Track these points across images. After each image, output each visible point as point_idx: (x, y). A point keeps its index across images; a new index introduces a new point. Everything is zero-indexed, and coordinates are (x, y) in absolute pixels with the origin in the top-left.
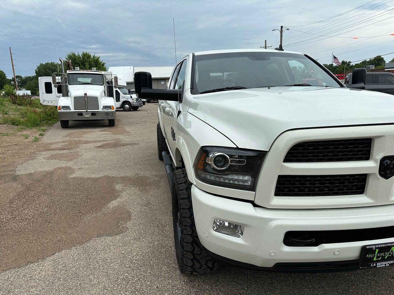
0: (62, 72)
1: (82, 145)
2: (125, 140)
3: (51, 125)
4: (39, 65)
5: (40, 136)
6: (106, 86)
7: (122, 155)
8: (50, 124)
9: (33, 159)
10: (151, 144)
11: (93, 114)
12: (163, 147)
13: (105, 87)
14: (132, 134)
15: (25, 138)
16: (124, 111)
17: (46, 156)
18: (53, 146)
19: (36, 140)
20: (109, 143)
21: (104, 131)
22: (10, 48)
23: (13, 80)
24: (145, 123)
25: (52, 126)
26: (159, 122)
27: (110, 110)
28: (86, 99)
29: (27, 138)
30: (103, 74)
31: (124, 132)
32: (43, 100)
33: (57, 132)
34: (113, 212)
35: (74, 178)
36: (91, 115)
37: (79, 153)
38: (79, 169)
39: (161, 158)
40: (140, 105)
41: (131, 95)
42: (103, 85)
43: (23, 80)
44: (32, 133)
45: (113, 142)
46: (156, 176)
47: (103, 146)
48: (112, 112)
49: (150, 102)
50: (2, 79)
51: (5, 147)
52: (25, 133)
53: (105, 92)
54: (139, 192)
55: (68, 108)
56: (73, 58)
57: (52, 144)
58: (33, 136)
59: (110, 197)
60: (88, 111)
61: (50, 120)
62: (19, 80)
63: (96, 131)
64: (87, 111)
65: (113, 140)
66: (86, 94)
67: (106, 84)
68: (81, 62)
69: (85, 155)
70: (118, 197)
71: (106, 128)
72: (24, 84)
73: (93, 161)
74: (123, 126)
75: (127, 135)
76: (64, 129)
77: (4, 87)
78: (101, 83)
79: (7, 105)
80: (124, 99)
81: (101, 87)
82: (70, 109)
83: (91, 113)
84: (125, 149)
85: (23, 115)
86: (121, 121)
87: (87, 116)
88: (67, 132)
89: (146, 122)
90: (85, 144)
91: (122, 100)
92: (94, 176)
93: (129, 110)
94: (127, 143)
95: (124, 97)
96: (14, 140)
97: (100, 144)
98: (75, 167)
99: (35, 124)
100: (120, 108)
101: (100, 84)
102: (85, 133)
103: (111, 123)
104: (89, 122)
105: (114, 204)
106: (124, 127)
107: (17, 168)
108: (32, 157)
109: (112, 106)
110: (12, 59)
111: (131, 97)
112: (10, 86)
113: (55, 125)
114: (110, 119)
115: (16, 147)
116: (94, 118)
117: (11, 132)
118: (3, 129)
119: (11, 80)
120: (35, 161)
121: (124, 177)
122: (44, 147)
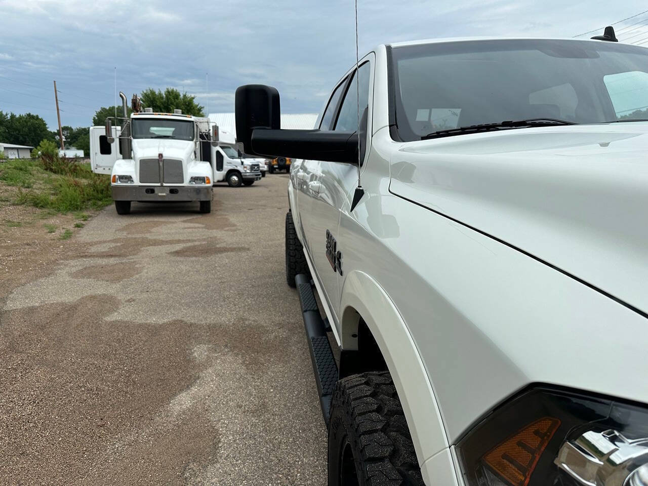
0: (124, 116)
1: (146, 248)
2: (226, 240)
3: (101, 208)
4: (99, 110)
5: (76, 229)
6: (198, 143)
7: (216, 273)
8: (99, 206)
9: (49, 274)
10: (273, 249)
11: (173, 191)
12: (296, 262)
13: (196, 144)
14: (239, 230)
15: (48, 230)
16: (230, 186)
17: (74, 270)
18: (93, 249)
19: (68, 235)
20: (197, 245)
21: (191, 221)
22: (55, 82)
23: (59, 133)
24: (264, 208)
25: (101, 210)
26: (290, 210)
27: (204, 185)
28: (161, 164)
29: (51, 232)
30: (193, 122)
31: (225, 225)
32: (95, 165)
33: (108, 221)
34: (179, 427)
35: (114, 325)
36: (168, 192)
37: (136, 266)
38: (129, 301)
39: (292, 284)
40: (256, 177)
41: (243, 160)
42: (192, 140)
43: (73, 134)
44: (63, 222)
45: (204, 243)
46: (281, 325)
47: (184, 252)
48: (207, 188)
49: (274, 172)
50: (41, 131)
51: (7, 248)
52: (52, 221)
53: (197, 152)
54: (243, 370)
55: (129, 178)
56: (150, 98)
57: (92, 244)
58: (63, 228)
59: (178, 379)
60: (165, 184)
61: (100, 200)
62: (67, 133)
63: (176, 221)
64: (162, 186)
65: (205, 239)
66: (161, 155)
67: (199, 138)
68: (163, 105)
69: (146, 270)
70: (195, 380)
71: (195, 217)
72: (74, 140)
73: (158, 283)
74: (225, 213)
75: (232, 231)
76: (121, 216)
77: (40, 144)
78: (189, 137)
79: (35, 172)
80: (230, 166)
81: (189, 144)
82: (133, 181)
83: (169, 189)
84: (224, 259)
85: (56, 190)
86: (223, 203)
87: (162, 195)
88: (125, 221)
89: (265, 206)
90: (151, 247)
91: (227, 167)
92: (153, 320)
93: (238, 185)
94: (228, 247)
95: (230, 163)
96: (28, 235)
97: (178, 247)
98: (121, 297)
99: (73, 206)
100: (223, 181)
101: (187, 138)
102: (156, 224)
103: (205, 208)
104: (165, 205)
105: (183, 402)
106: (226, 215)
107: (11, 293)
108: (48, 270)
109: (207, 177)
110: (57, 100)
111: (242, 163)
112: (50, 142)
113: (107, 208)
114: (202, 200)
115: (28, 250)
116: (175, 198)
117: (28, 219)
118: (15, 213)
119: (55, 134)
120: (51, 279)
121: (215, 326)
122: (76, 250)
